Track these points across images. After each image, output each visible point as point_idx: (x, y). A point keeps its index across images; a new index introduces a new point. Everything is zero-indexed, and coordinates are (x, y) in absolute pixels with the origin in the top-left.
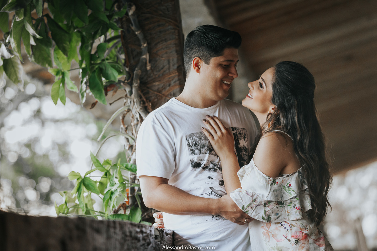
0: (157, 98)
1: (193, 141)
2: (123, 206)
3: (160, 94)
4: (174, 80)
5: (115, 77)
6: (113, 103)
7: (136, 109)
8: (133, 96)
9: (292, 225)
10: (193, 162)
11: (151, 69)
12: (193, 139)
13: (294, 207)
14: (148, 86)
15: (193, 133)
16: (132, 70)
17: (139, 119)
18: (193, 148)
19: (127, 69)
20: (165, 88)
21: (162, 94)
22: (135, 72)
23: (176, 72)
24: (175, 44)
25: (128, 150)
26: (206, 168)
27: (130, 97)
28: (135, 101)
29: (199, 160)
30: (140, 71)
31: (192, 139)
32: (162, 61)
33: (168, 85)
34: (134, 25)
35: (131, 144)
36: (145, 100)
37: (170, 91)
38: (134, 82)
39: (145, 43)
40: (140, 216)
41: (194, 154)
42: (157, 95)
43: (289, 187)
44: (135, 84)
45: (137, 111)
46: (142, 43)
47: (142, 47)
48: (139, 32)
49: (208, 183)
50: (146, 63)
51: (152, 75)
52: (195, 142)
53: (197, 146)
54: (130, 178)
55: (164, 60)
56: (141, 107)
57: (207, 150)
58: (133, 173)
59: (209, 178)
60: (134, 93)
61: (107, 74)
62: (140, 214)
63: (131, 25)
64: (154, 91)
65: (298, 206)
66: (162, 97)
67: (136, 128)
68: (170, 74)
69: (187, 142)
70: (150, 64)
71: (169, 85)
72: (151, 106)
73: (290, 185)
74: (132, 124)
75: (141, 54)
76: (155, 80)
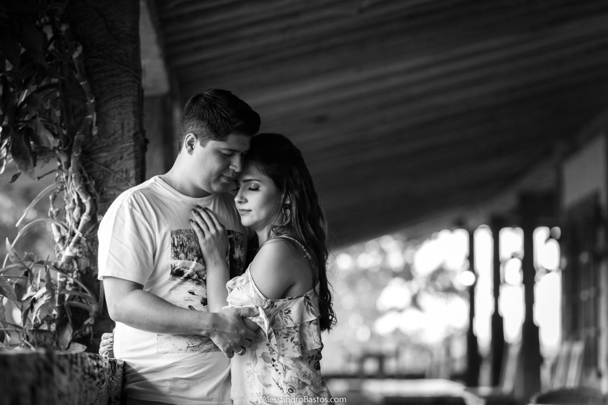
0: (103, 174)
1: (179, 240)
2: (47, 319)
3: (108, 170)
4: (128, 152)
5: (48, 142)
6: (42, 177)
7: (73, 188)
8: (70, 169)
9: (286, 367)
10: (174, 268)
11: (98, 134)
12: (180, 237)
13: (292, 340)
14: (93, 157)
15: (181, 229)
16: (72, 133)
17: (76, 201)
18: (178, 250)
19: (65, 132)
20: (115, 162)
21: (110, 169)
22: (76, 137)
23: (132, 140)
24: (133, 102)
25: (59, 242)
26: (189, 277)
27: (66, 170)
28: (73, 176)
29: (183, 268)
30: (83, 136)
31: (178, 237)
32: (114, 124)
33: (119, 158)
34: (78, 72)
35: (63, 234)
36: (86, 176)
37: (122, 167)
38: (74, 151)
39: (92, 99)
40: (71, 334)
41: (178, 259)
42: (103, 170)
43: (287, 313)
44: (75, 154)
45: (75, 190)
46: (89, 99)
47: (88, 103)
48: (85, 83)
49: (187, 298)
50: (91, 126)
51: (98, 142)
52: (182, 243)
53: (184, 249)
54: (60, 281)
55: (116, 123)
56: (80, 186)
57: (195, 256)
58: (64, 275)
59: (189, 292)
60: (73, 166)
61: (39, 137)
62: (70, 332)
63: (74, 72)
64: (101, 165)
65: (296, 340)
66: (110, 174)
67: (71, 214)
68: (123, 143)
69: (171, 240)
70: (97, 127)
71: (121, 158)
72: (94, 185)
73: (290, 311)
74: (67, 208)
75: (85, 112)
76: (101, 150)
